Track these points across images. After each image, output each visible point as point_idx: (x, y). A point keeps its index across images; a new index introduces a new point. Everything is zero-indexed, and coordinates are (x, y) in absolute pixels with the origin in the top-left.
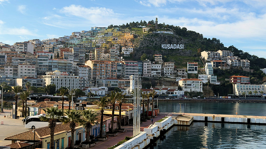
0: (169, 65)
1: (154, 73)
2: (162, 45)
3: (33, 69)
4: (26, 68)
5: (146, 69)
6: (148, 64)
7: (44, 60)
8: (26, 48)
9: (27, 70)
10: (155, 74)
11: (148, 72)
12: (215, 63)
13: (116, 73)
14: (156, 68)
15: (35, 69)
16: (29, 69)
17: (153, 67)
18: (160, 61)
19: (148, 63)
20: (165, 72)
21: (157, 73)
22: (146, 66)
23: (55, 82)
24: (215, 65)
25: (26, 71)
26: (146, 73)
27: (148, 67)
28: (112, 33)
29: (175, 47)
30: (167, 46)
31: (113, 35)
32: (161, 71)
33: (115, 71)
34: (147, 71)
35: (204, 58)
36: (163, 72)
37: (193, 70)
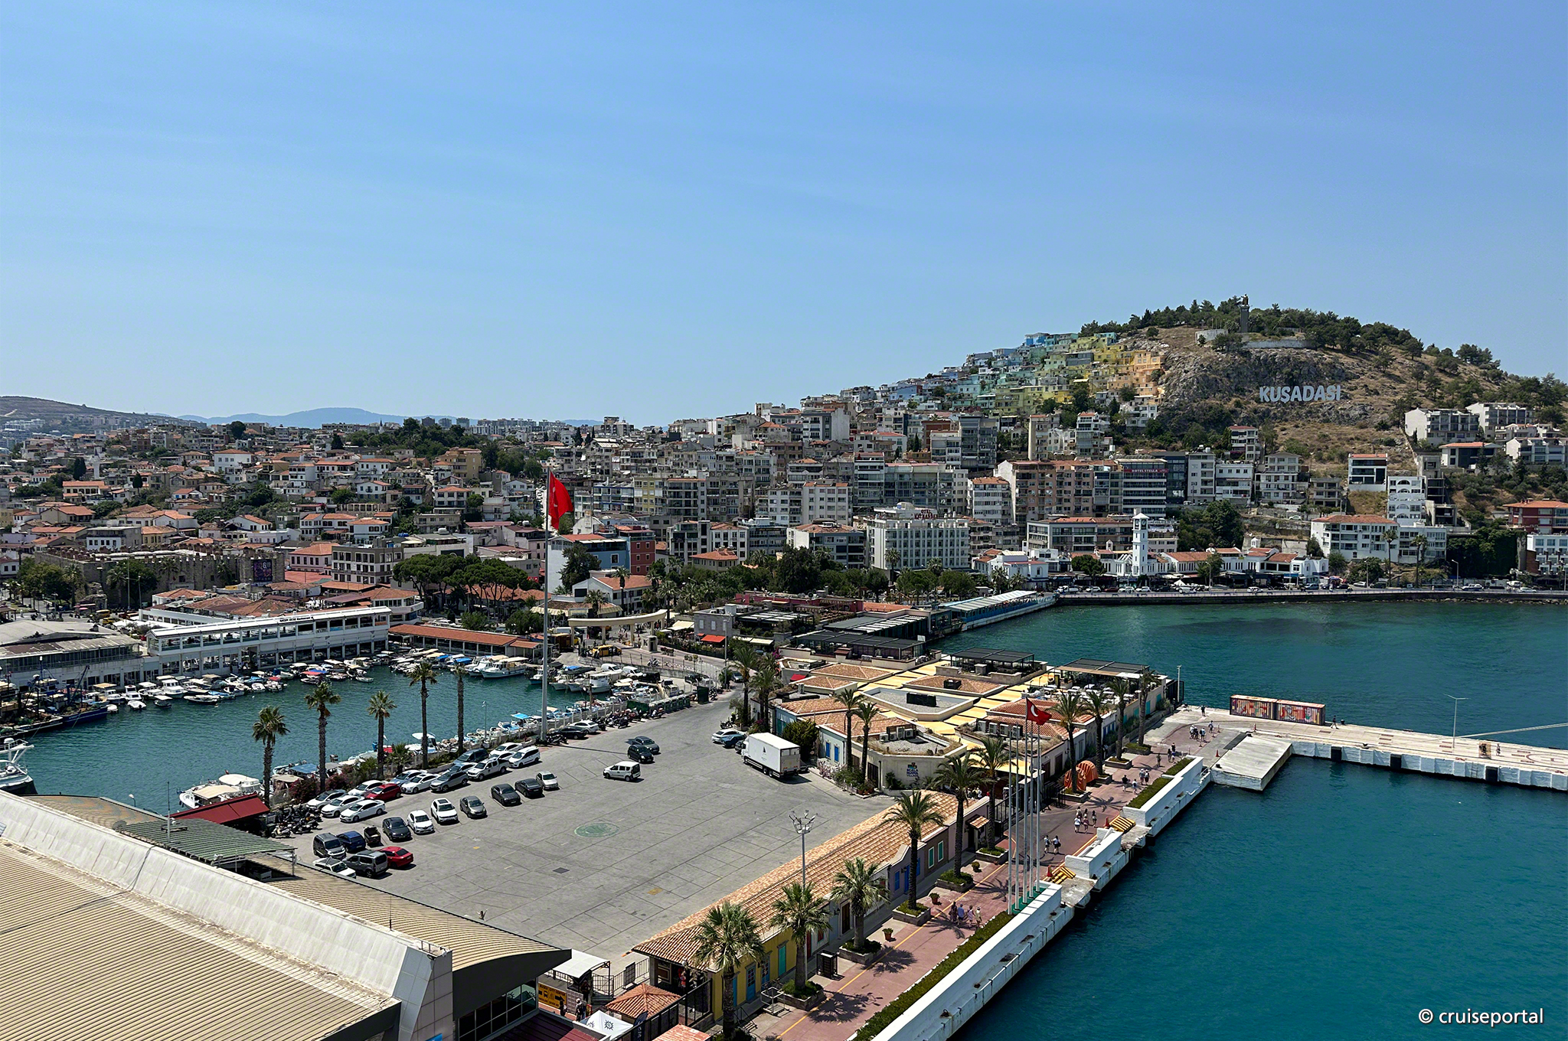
0: (1282, 464)
1: (1225, 494)
2: (1261, 388)
3: (841, 496)
4: (823, 495)
5: (1199, 479)
6: (1203, 465)
7: (873, 468)
8: (827, 426)
9: (826, 499)
10: (1231, 496)
11: (1204, 491)
12: (1457, 452)
13: (1090, 501)
14: (1234, 475)
15: (846, 496)
16: (831, 496)
17: (1221, 471)
18: (1250, 449)
19: (1205, 461)
20: (1263, 488)
21: (1235, 492)
22: (1199, 470)
23: (898, 539)
24: (1456, 457)
25: (823, 503)
26: (1198, 494)
27: (1204, 474)
28: (1094, 351)
29: (1308, 396)
30: (1279, 392)
31: (1096, 358)
32: (1250, 488)
33: (1089, 493)
34: (1199, 487)
35: (1415, 433)
36: (1258, 488)
37: (1369, 481)
